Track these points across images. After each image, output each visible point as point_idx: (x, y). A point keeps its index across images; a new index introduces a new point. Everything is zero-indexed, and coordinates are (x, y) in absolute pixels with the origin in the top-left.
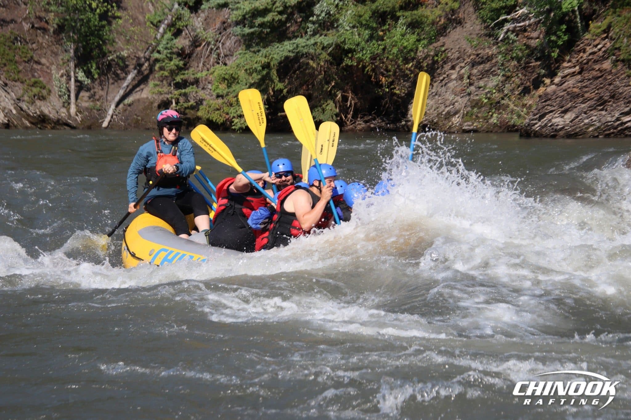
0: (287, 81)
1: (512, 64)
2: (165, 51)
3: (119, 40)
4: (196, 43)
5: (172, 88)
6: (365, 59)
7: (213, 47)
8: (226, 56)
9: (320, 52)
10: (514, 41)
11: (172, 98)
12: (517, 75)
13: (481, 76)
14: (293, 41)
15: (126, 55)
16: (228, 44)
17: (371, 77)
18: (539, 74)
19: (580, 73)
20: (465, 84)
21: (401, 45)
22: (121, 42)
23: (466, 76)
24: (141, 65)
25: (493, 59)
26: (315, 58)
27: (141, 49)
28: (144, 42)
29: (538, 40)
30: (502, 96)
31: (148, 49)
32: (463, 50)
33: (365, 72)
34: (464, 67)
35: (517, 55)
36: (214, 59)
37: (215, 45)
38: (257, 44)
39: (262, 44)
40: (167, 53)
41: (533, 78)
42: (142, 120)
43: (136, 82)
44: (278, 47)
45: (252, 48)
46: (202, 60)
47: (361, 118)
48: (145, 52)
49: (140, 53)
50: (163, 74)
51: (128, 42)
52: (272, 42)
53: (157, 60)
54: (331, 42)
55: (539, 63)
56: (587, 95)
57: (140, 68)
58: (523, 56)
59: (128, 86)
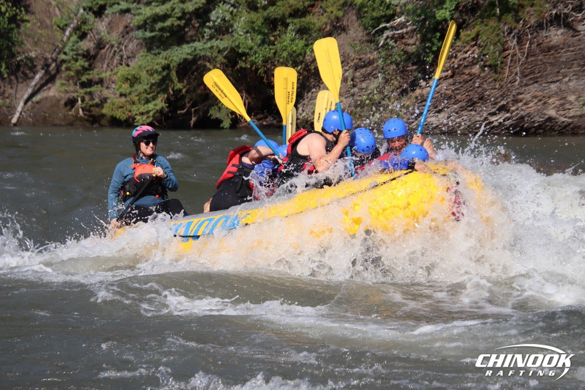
0: (185, 81)
1: (392, 68)
2: (71, 53)
3: (28, 42)
4: (100, 45)
5: (78, 87)
6: (258, 62)
7: (116, 49)
8: (128, 58)
9: (216, 55)
10: (393, 47)
11: (78, 96)
12: (396, 78)
13: (363, 79)
14: (191, 44)
15: (34, 56)
16: (130, 46)
17: (263, 78)
18: (415, 77)
19: (452, 77)
20: (349, 86)
21: (291, 50)
22: (30, 44)
23: (350, 79)
24: (48, 66)
25: (373, 63)
26: (211, 60)
27: (48, 50)
28: (51, 44)
29: (414, 46)
30: (382, 96)
31: (55, 50)
32: (347, 55)
33: (258, 74)
34: (348, 70)
35: (396, 60)
36: (117, 60)
37: (118, 47)
38: (158, 47)
39: (162, 47)
40: (73, 54)
41: (410, 81)
42: (50, 116)
43: (44, 81)
44: (177, 50)
45: (153, 50)
46: (106, 61)
47: (254, 116)
48: (52, 54)
49: (47, 54)
50: (69, 74)
51: (36, 44)
52: (172, 45)
53: (63, 61)
54: (226, 46)
55: (415, 67)
56: (458, 97)
57: (48, 69)
58: (401, 61)
59: (36, 85)
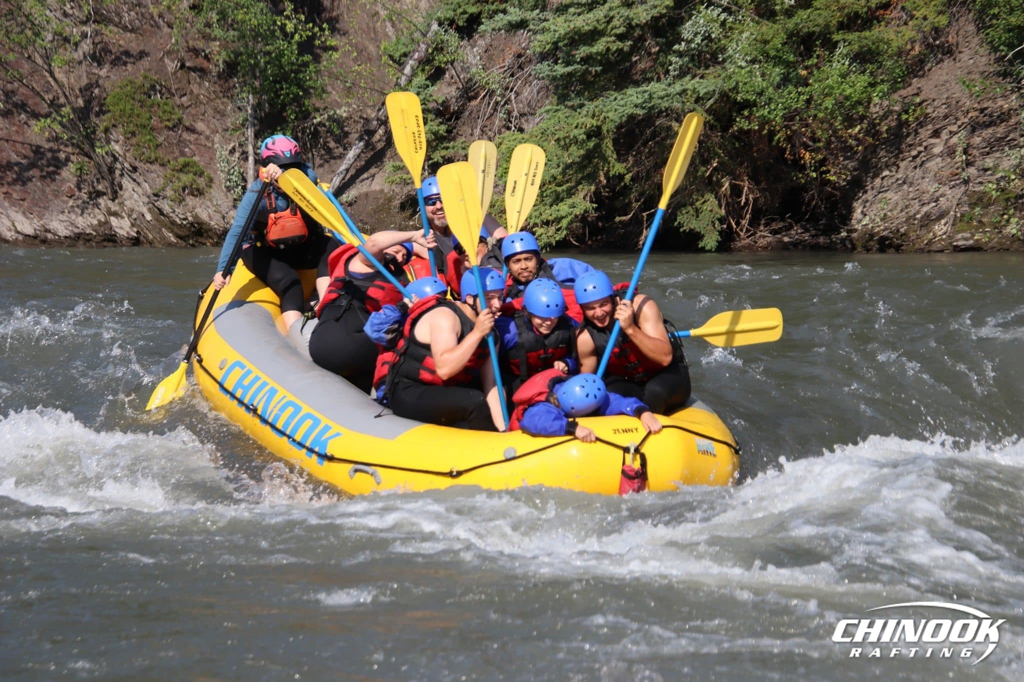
0: (631, 159)
3: (334, 89)
4: (469, 92)
6: (774, 119)
7: (499, 99)
8: (522, 115)
9: (692, 107)
13: (988, 149)
14: (644, 88)
15: (345, 115)
16: (526, 93)
17: (784, 150)
20: (959, 164)
21: (841, 94)
22: (337, 92)
23: (960, 149)
24: (371, 133)
25: (1010, 117)
27: (372, 103)
28: (377, 91)
32: (954, 103)
33: (774, 143)
34: (956, 133)
36: (500, 121)
37: (503, 96)
38: (579, 94)
39: (586, 93)
43: (363, 163)
44: (615, 99)
45: (570, 100)
46: (480, 122)
47: (766, 225)
48: (379, 110)
49: (369, 111)
51: (349, 91)
52: (605, 89)
54: (711, 89)
57: (370, 139)
59: (347, 170)
